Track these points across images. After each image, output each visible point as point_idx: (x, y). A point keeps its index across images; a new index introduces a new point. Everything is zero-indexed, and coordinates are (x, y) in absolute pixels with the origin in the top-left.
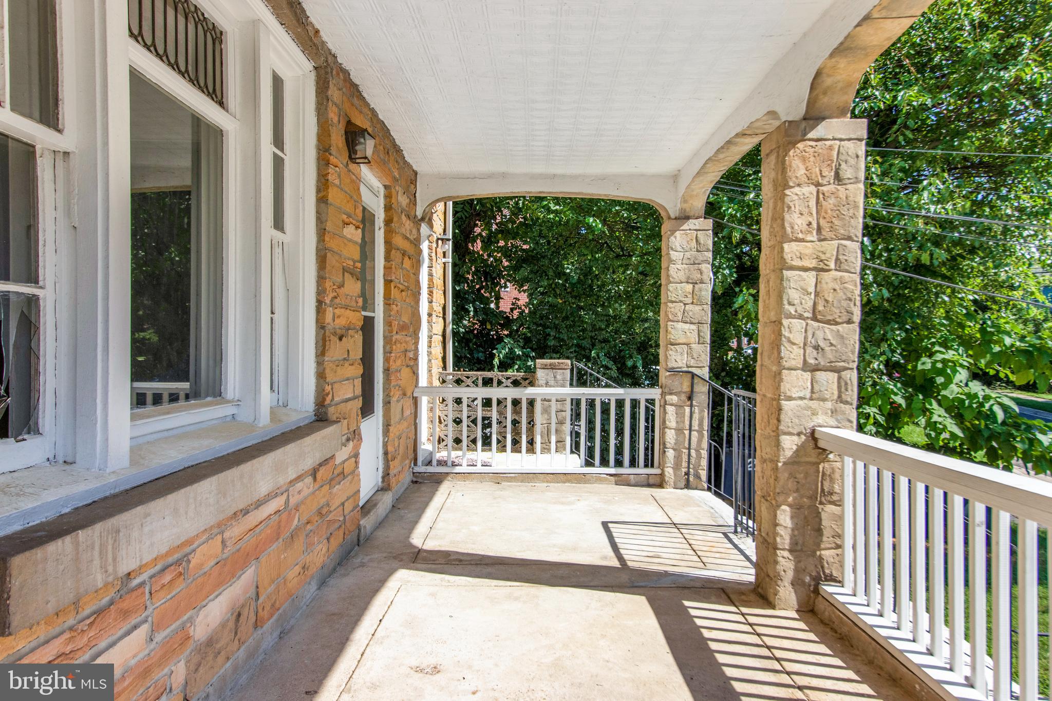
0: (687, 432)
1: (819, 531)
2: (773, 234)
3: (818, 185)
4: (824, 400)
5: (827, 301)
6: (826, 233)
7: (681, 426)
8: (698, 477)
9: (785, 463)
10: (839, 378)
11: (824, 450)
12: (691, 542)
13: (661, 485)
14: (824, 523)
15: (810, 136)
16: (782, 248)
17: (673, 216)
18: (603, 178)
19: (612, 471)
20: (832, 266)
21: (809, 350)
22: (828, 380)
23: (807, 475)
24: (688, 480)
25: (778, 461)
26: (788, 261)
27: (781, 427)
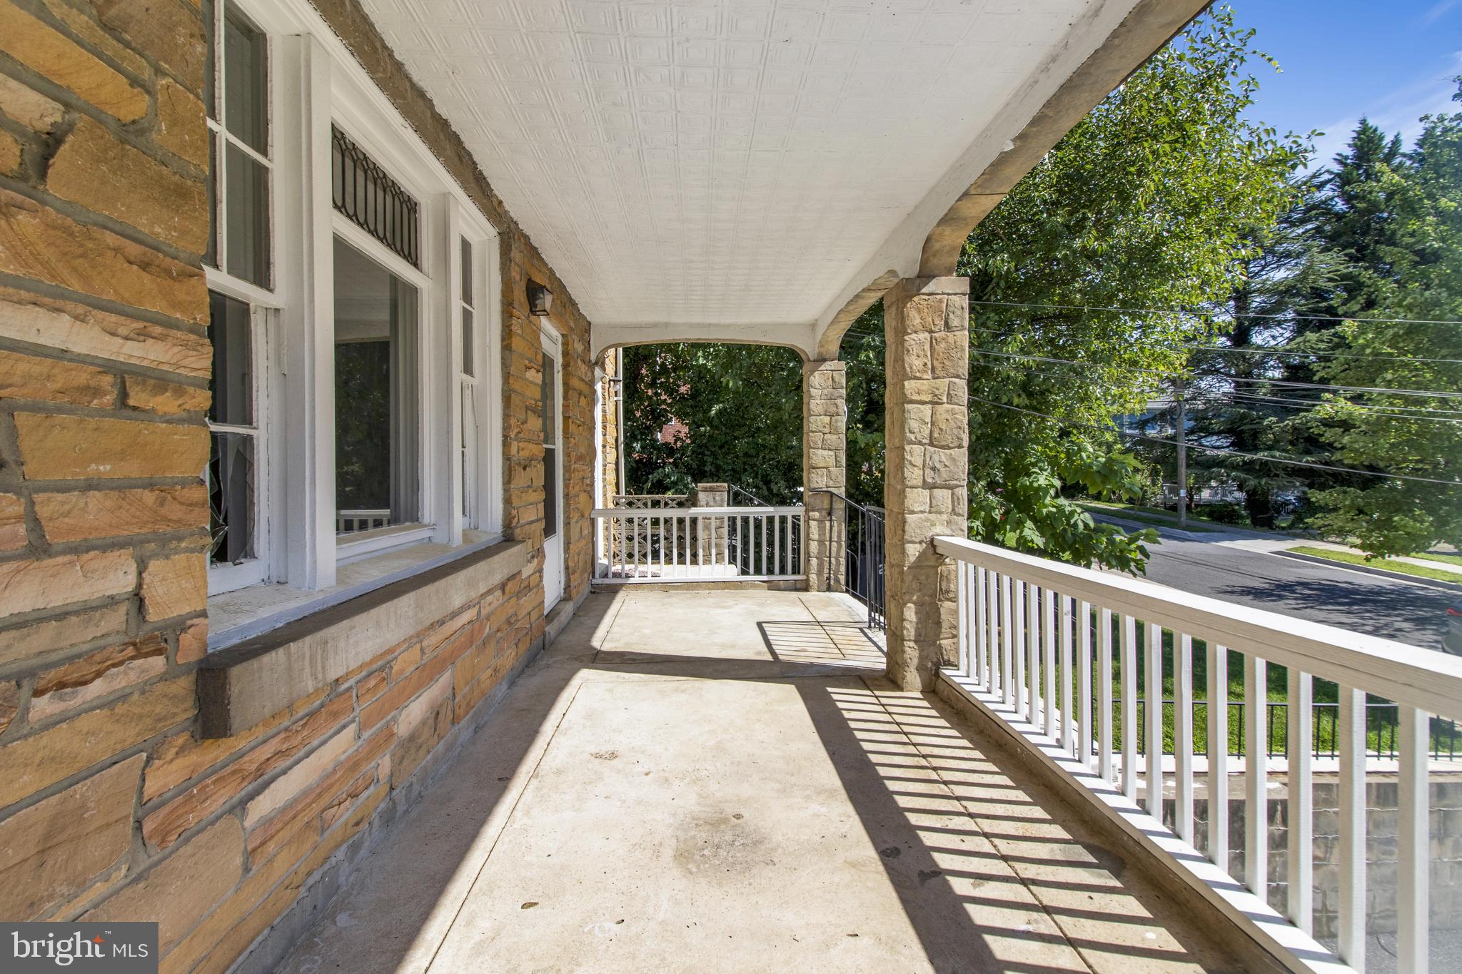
0: (827, 543)
1: (938, 624)
2: (895, 373)
3: (931, 332)
4: (941, 513)
5: (941, 429)
6: (939, 372)
7: (822, 538)
8: (837, 581)
9: (909, 568)
10: (953, 494)
11: (942, 555)
12: (833, 637)
13: (806, 588)
14: (943, 617)
15: (924, 291)
16: (903, 385)
17: (812, 359)
18: (752, 327)
19: (765, 578)
20: (945, 399)
21: (928, 471)
22: (943, 496)
23: (928, 577)
24: (829, 584)
25: (904, 566)
26: (909, 396)
27: (906, 537)
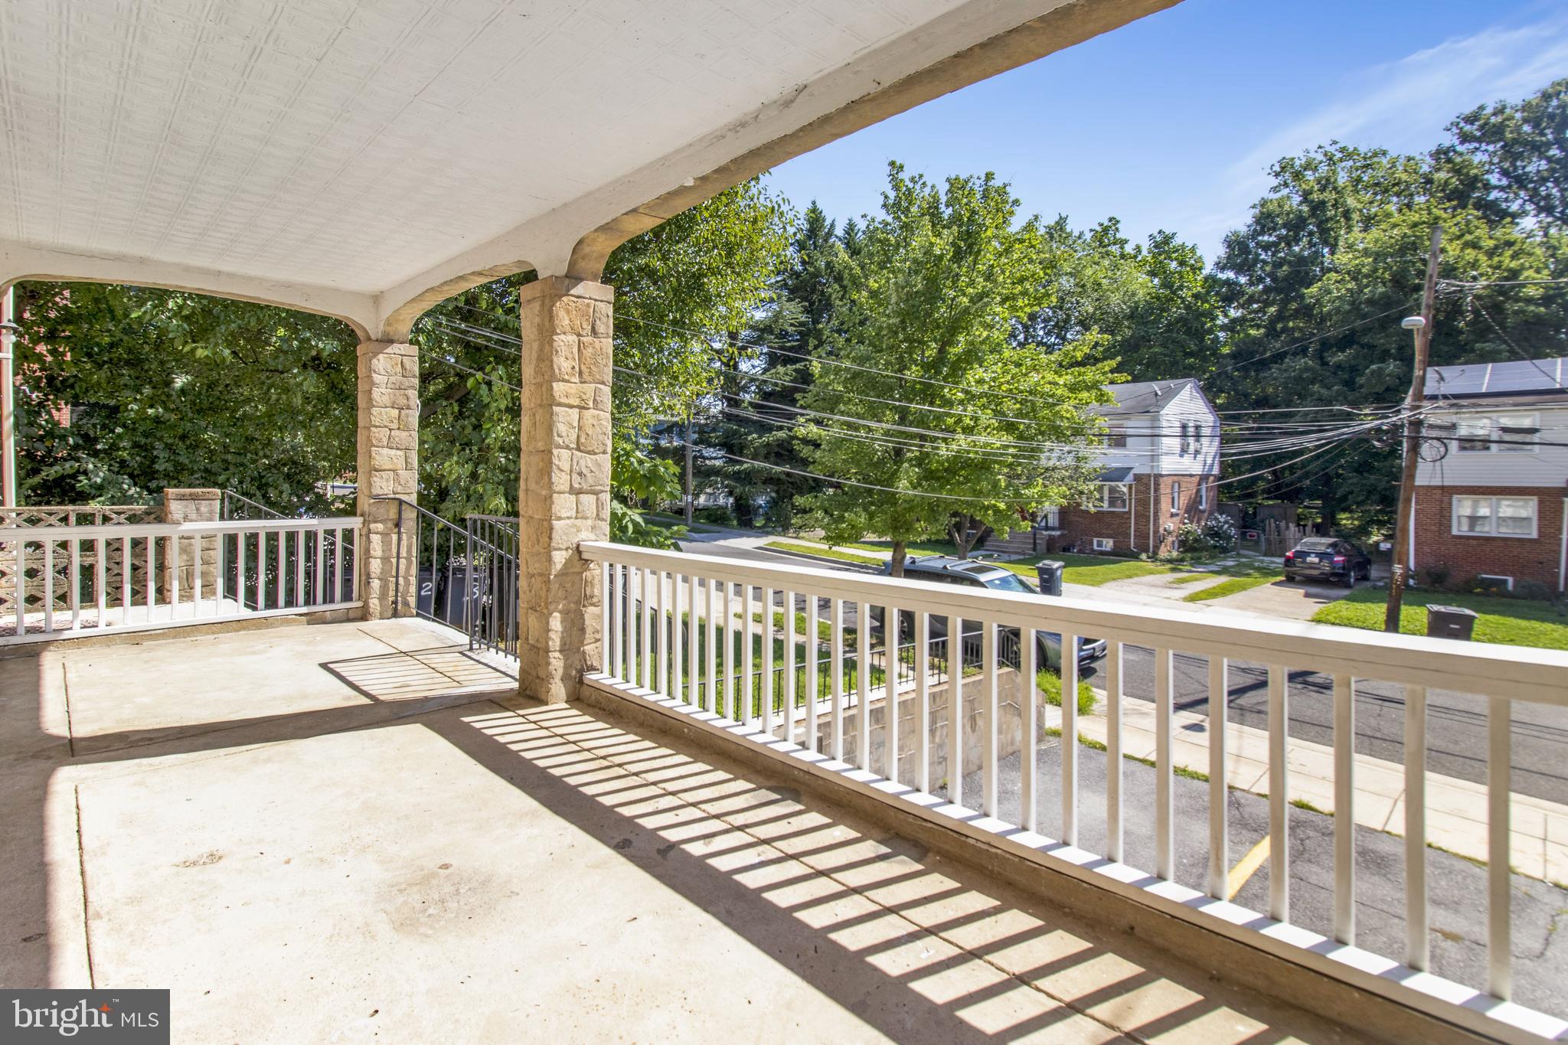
0: (394, 561)
1: (583, 630)
2: (538, 372)
3: (579, 335)
4: (586, 518)
5: (587, 434)
6: (586, 376)
7: (388, 554)
8: (406, 604)
9: (556, 576)
10: (597, 499)
11: (587, 560)
12: (433, 666)
13: (364, 615)
14: (587, 622)
15: (572, 292)
16: (552, 387)
17: (373, 337)
18: (288, 286)
19: (304, 610)
20: (591, 405)
21: (575, 476)
22: (588, 500)
23: (573, 584)
24: (396, 609)
25: (550, 574)
26: (557, 398)
27: (553, 544)
